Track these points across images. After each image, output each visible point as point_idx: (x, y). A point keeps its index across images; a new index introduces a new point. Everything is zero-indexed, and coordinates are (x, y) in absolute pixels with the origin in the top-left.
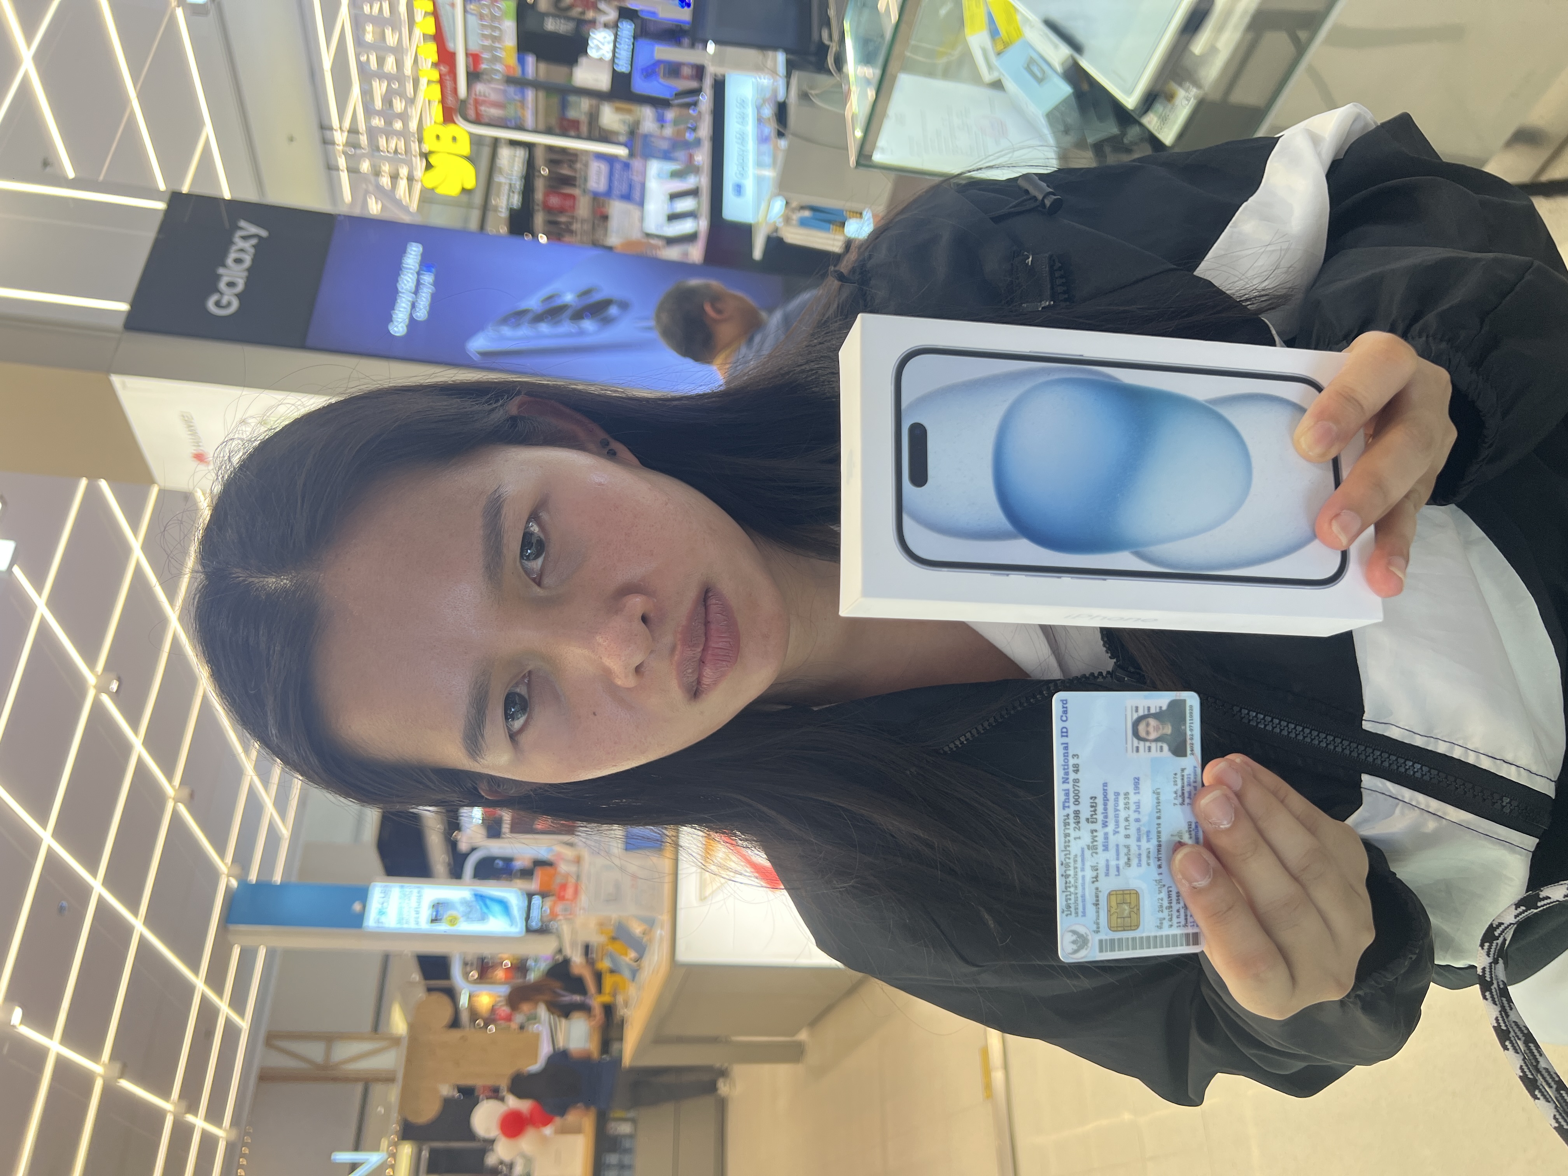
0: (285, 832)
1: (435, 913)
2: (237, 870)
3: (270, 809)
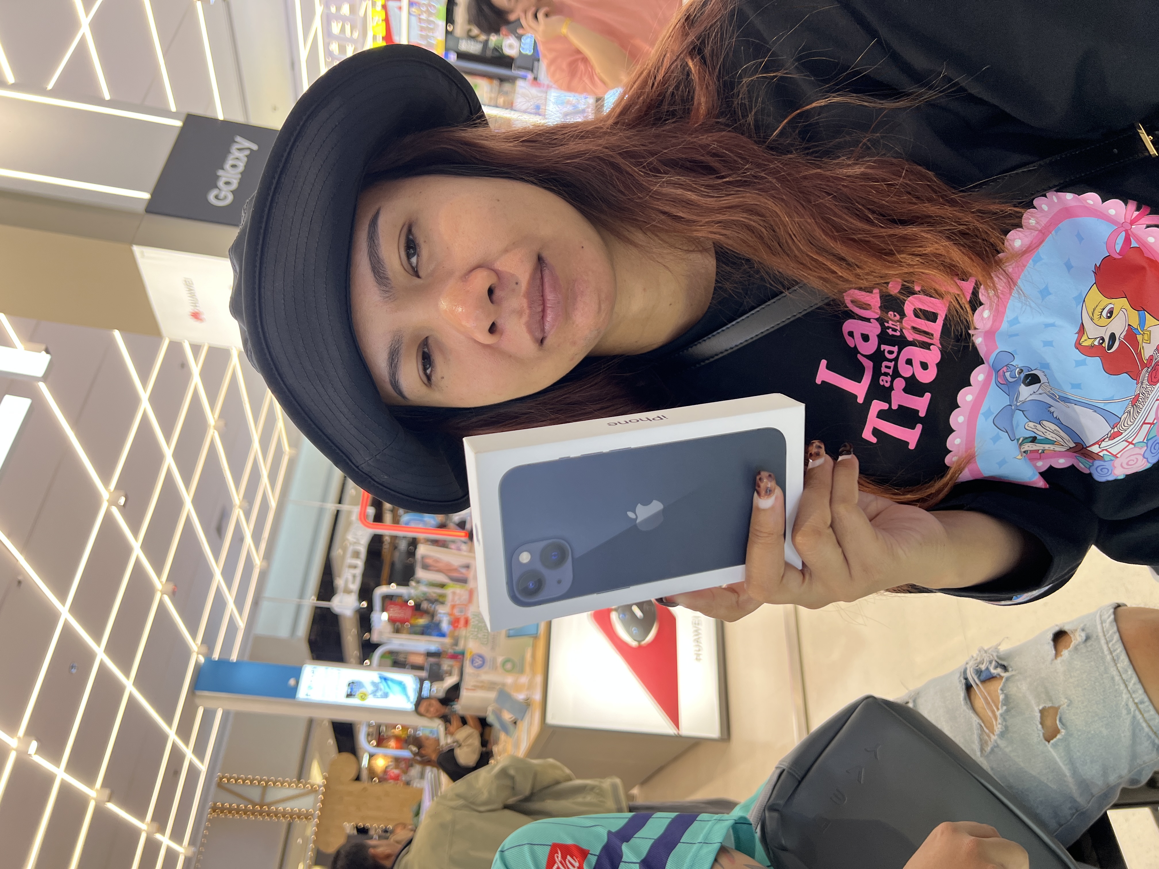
0: (241, 623)
1: (349, 690)
2: (204, 649)
3: (231, 606)
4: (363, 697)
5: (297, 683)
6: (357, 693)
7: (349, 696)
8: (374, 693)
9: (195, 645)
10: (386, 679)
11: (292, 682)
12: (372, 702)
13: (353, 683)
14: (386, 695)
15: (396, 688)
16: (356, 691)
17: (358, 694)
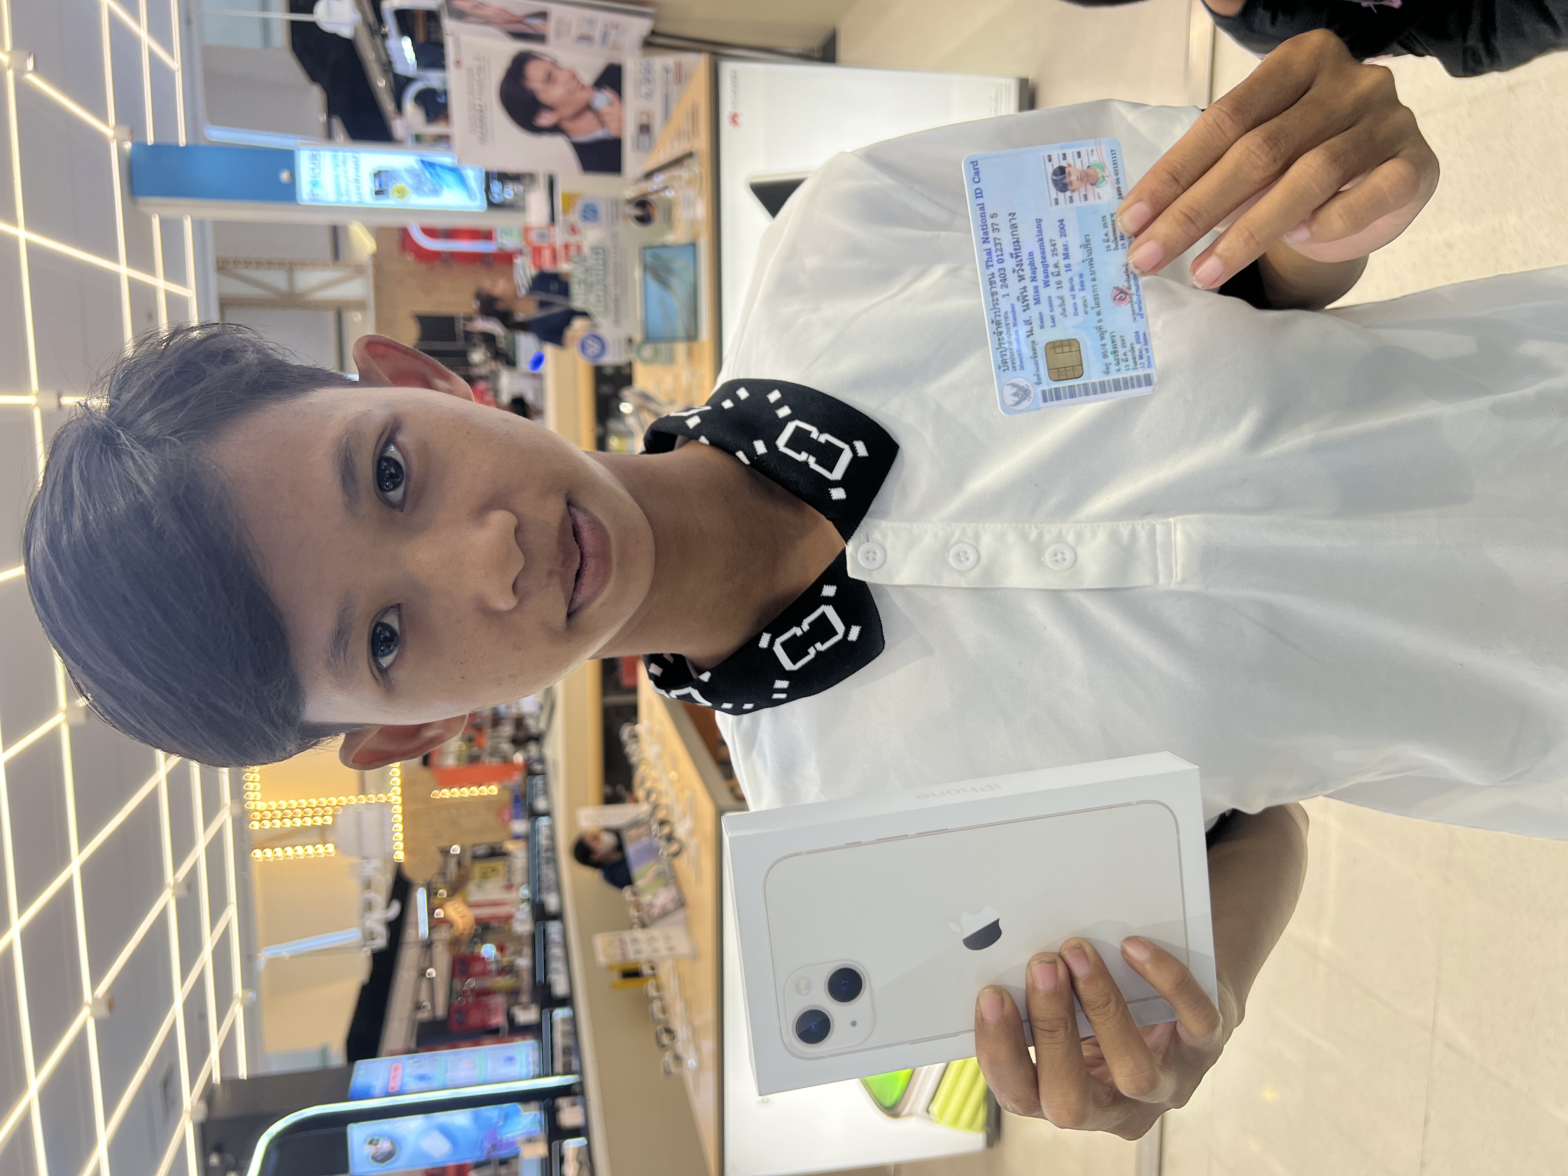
1: (378, 184)
3: (147, 41)
4: (402, 193)
5: (293, 175)
6: (390, 190)
7: (378, 193)
8: (418, 189)
9: (108, 130)
10: (429, 165)
11: (285, 176)
12: (416, 201)
13: (380, 172)
14: (436, 192)
15: (449, 178)
16: (388, 186)
17: (393, 188)
